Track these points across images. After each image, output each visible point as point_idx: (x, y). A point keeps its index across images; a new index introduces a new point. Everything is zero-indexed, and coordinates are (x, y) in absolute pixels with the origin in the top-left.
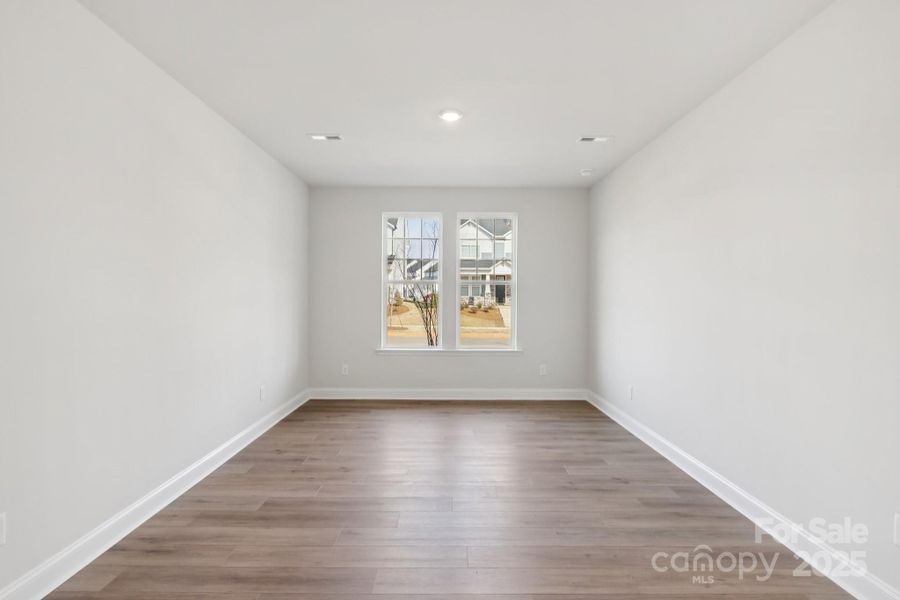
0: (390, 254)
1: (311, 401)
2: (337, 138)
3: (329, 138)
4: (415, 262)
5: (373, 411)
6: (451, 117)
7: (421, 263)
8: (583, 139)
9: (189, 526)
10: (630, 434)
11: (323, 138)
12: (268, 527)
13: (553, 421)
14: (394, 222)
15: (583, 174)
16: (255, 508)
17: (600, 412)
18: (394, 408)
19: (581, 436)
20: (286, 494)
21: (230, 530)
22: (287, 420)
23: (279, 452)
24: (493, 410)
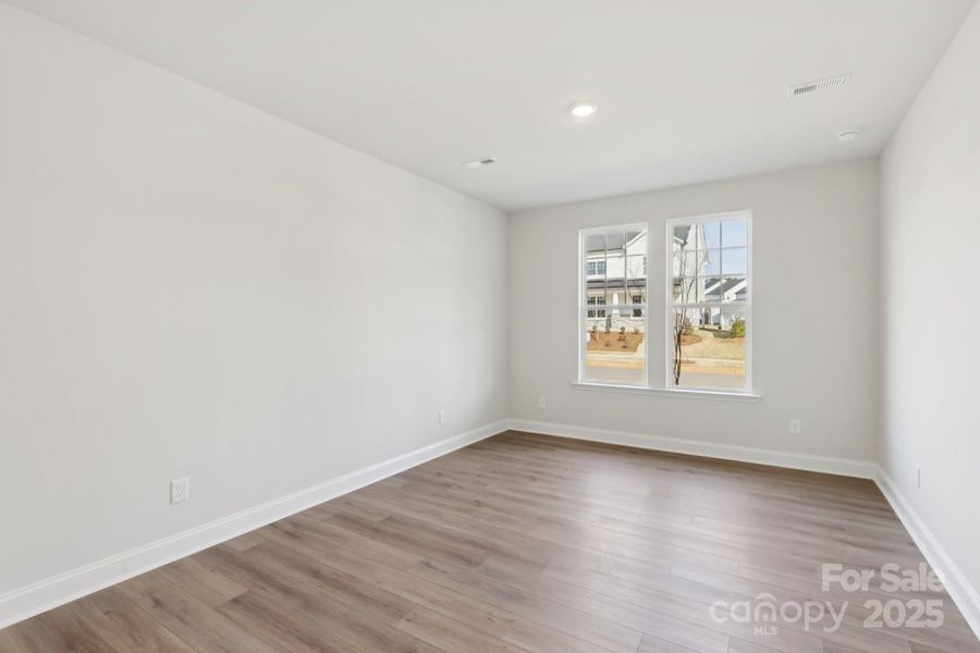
0: (676, 274)
1: (509, 431)
2: (490, 161)
3: (484, 162)
4: (724, 281)
5: (558, 450)
6: (583, 111)
7: (731, 283)
8: (796, 91)
9: (325, 521)
10: (913, 544)
11: (478, 163)
12: (372, 538)
13: (783, 500)
14: (682, 233)
15: (842, 139)
16: (376, 519)
17: (886, 502)
18: (582, 450)
19: (809, 529)
20: (408, 514)
21: (346, 532)
22: (472, 447)
23: (439, 474)
24: (706, 471)
